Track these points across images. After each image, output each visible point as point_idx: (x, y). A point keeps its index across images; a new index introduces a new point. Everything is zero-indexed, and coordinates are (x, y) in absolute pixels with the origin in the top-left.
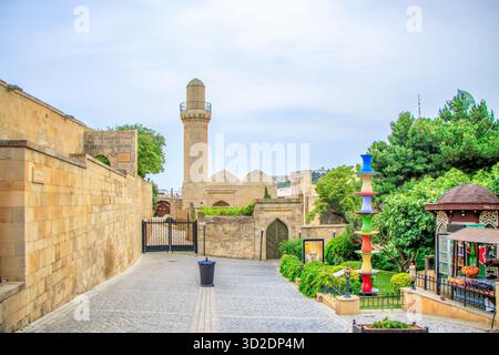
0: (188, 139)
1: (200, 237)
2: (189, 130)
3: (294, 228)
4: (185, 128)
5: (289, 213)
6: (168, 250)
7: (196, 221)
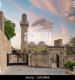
0: (22, 31)
1: (29, 60)
2: (22, 28)
3: (61, 57)
4: (21, 28)
5: (60, 51)
6: (17, 65)
7: (28, 54)
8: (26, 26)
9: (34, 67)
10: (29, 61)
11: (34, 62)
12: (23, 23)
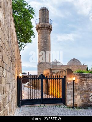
0: (41, 39)
7: (65, 77)
8: (46, 31)
9: (79, 108)
10: (69, 94)
11: (79, 96)
12: (42, 24)
